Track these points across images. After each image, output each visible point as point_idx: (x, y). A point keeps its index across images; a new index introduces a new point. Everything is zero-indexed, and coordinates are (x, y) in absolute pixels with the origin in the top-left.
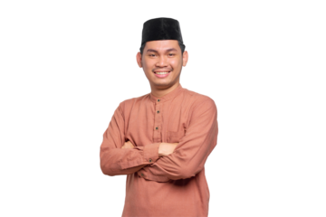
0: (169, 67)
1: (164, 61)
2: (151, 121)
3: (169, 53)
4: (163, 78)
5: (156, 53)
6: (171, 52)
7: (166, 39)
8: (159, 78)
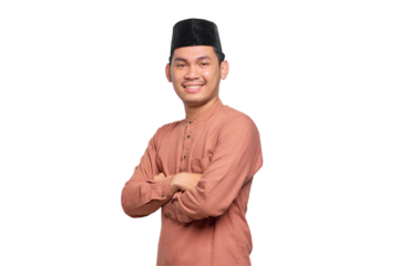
0: (201, 79)
1: (195, 71)
2: (180, 148)
3: (201, 62)
4: (194, 93)
5: (186, 63)
6: (204, 61)
7: (197, 44)
8: (189, 92)
